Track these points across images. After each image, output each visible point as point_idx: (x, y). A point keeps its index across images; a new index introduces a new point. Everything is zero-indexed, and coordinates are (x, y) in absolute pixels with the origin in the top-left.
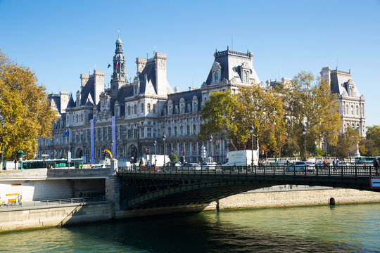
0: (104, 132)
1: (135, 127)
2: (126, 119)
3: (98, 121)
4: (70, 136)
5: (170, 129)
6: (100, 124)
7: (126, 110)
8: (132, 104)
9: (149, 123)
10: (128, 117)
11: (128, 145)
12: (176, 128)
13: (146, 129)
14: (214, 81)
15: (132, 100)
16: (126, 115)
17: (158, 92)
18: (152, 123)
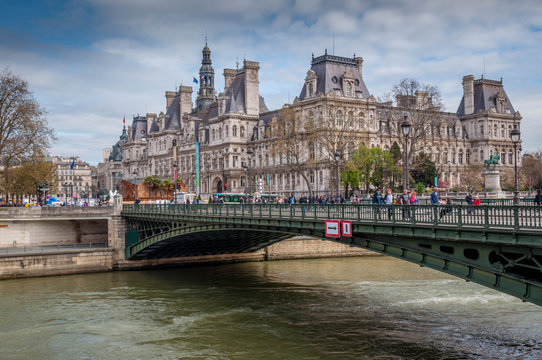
0: (188, 161)
1: (220, 155)
2: (210, 145)
3: (182, 149)
4: (153, 166)
5: (260, 157)
6: (183, 152)
7: (211, 135)
8: (216, 126)
9: (235, 150)
10: (212, 143)
11: (213, 178)
12: (267, 156)
13: (231, 157)
14: (308, 95)
15: (216, 122)
16: (211, 139)
17: (248, 111)
18: (239, 150)
